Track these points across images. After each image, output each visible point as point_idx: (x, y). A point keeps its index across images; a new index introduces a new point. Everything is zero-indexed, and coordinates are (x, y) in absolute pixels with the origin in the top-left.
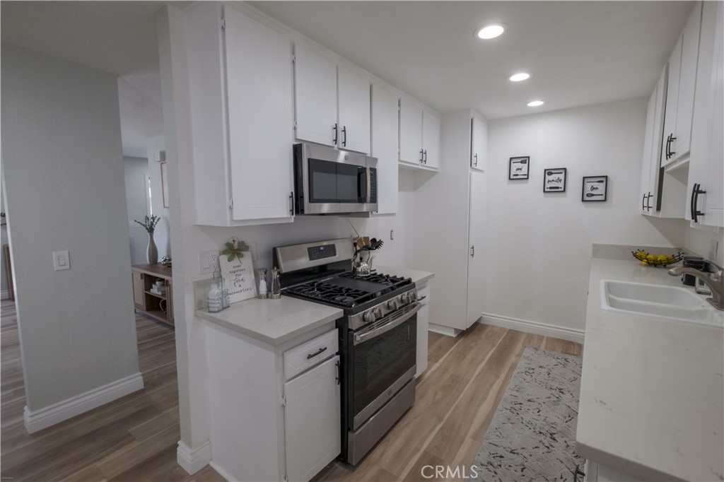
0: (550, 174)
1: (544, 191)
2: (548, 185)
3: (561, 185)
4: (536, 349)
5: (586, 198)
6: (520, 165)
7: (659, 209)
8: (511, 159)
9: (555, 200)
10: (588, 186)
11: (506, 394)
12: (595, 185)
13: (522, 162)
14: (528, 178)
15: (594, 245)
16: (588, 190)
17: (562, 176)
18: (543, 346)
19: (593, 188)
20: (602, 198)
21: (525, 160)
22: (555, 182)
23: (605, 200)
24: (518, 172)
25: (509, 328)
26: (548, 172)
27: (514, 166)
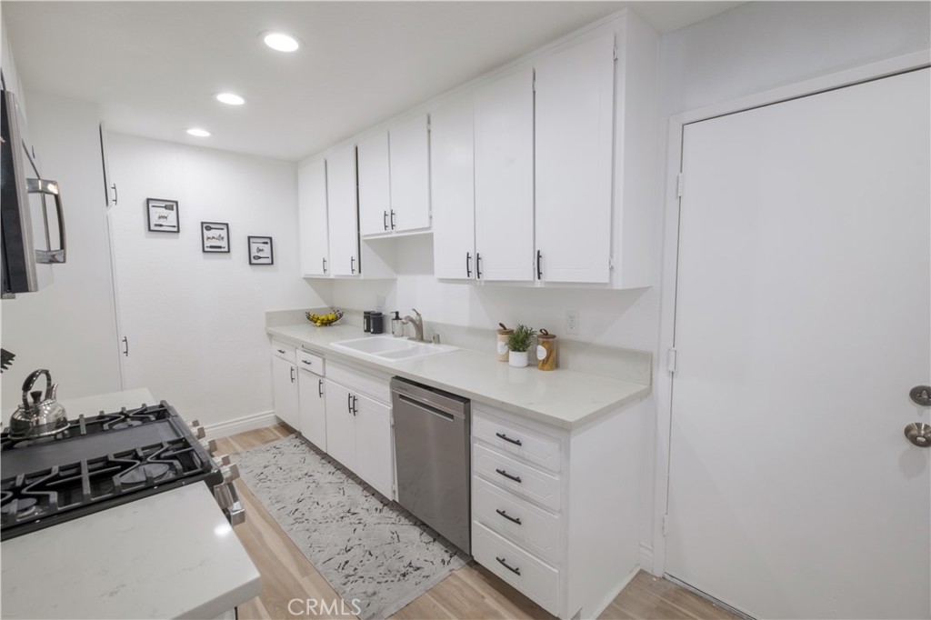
0: (209, 229)
1: (204, 251)
2: (208, 243)
3: (224, 243)
5: (253, 261)
6: (164, 212)
8: (148, 200)
9: (217, 262)
10: (254, 247)
12: (261, 246)
13: (166, 207)
14: (178, 231)
15: (267, 314)
16: (254, 253)
17: (224, 233)
19: (259, 250)
20: (269, 261)
21: (172, 205)
22: (215, 238)
23: (272, 263)
24: (162, 222)
26: (206, 226)
27: (155, 213)
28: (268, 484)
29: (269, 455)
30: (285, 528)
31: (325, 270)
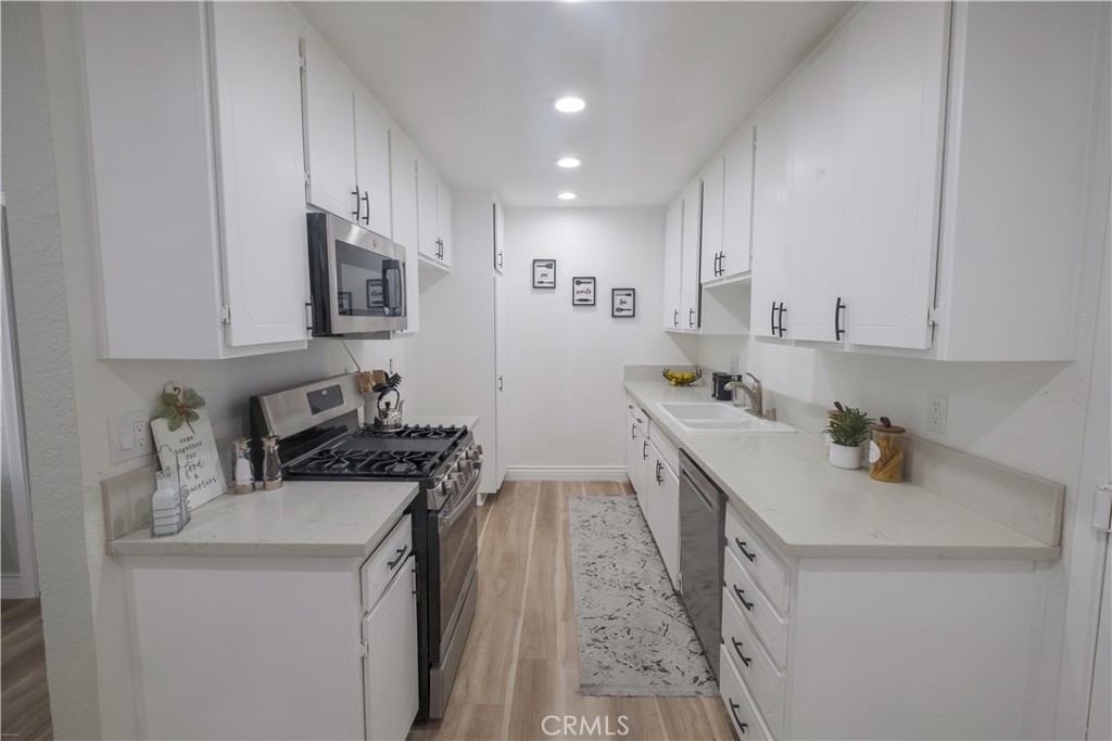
0: (579, 283)
1: (574, 304)
2: (577, 297)
3: (590, 297)
4: (580, 498)
5: (616, 313)
6: (545, 270)
7: (699, 326)
8: (535, 261)
9: (584, 314)
10: (617, 299)
11: (574, 557)
12: (624, 298)
13: (547, 266)
14: (554, 287)
15: (626, 367)
16: (617, 305)
17: (591, 287)
18: (584, 494)
19: (622, 302)
20: (631, 313)
21: (551, 264)
22: (584, 293)
23: (634, 316)
24: (543, 279)
25: (540, 479)
26: (577, 281)
27: (539, 271)
28: (587, 532)
29: (603, 507)
30: (575, 574)
31: (676, 323)
